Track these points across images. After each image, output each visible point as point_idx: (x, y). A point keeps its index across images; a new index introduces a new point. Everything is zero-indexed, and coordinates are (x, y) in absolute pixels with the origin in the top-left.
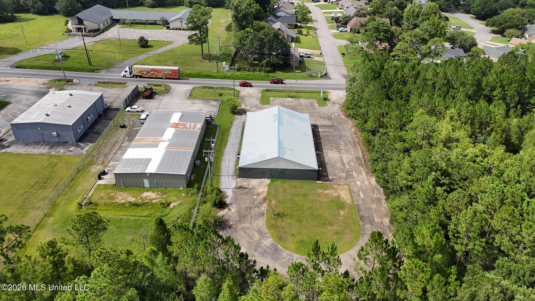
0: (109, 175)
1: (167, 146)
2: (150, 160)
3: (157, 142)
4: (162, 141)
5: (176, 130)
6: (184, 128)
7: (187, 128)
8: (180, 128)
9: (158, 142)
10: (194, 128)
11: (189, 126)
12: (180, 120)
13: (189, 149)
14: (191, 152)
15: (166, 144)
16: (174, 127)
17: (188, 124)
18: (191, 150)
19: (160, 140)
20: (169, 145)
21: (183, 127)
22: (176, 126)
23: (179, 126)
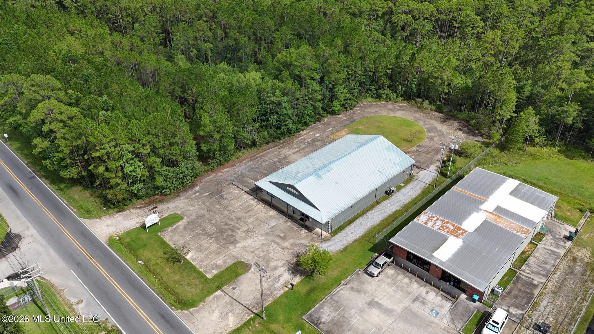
0: (563, 235)
1: (484, 203)
2: (511, 193)
3: (495, 215)
4: (488, 212)
5: (461, 224)
6: (447, 223)
7: (442, 221)
8: (453, 225)
9: (495, 213)
10: (431, 217)
11: (437, 224)
12: (445, 240)
13: (459, 190)
14: (457, 187)
15: (483, 207)
16: (460, 229)
17: (436, 228)
18: (456, 189)
19: (491, 215)
20: (482, 203)
21: (448, 225)
22: (457, 232)
23: (452, 228)
